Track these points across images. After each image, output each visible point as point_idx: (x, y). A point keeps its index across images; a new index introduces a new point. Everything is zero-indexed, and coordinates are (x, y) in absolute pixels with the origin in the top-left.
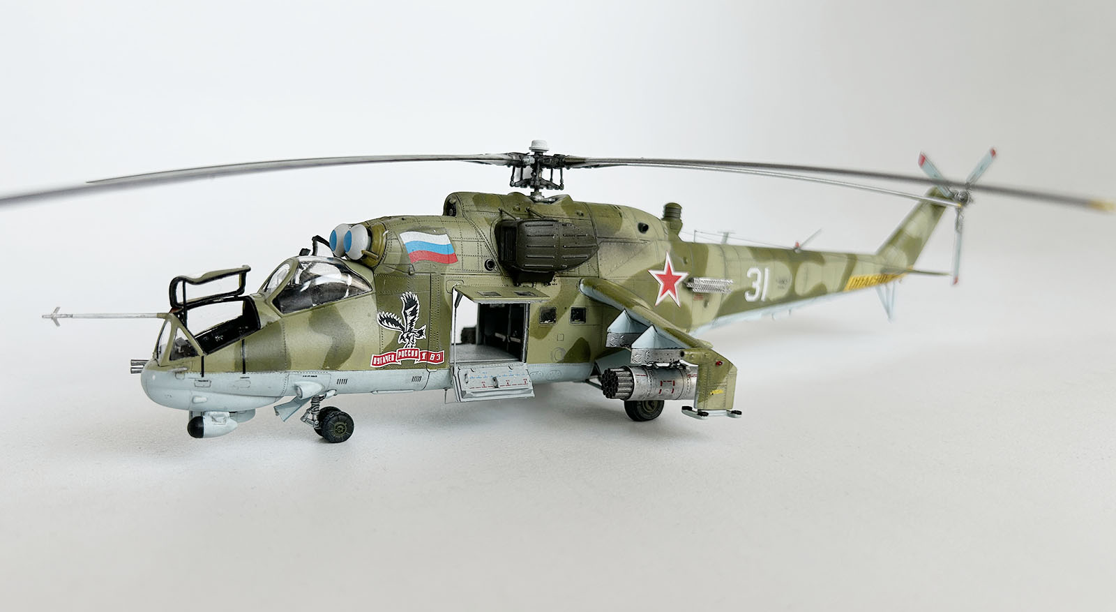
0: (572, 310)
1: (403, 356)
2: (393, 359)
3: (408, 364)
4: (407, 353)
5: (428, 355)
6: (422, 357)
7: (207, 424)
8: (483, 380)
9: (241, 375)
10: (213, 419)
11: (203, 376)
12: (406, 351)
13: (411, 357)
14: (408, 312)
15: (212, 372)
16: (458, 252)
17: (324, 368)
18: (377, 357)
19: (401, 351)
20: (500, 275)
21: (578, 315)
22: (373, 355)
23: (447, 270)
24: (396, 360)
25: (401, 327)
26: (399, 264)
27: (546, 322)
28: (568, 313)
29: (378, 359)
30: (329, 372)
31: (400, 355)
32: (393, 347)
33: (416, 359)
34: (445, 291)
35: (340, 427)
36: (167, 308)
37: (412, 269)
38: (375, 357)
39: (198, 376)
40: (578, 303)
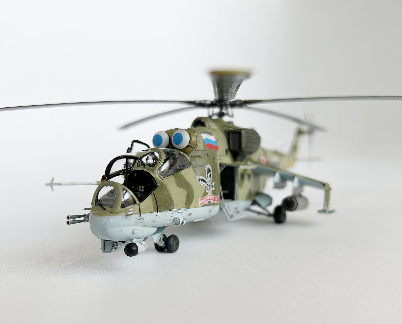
1: (208, 199)
2: (205, 201)
5: (215, 198)
7: (139, 246)
9: (156, 213)
10: (141, 243)
11: (140, 216)
12: (209, 196)
13: (210, 199)
14: (208, 175)
15: (144, 213)
16: (218, 145)
17: (186, 208)
19: (207, 196)
21: (249, 176)
22: (200, 199)
23: (217, 154)
25: (207, 183)
26: (203, 151)
28: (246, 176)
29: (201, 201)
30: (187, 209)
32: (205, 194)
33: (211, 201)
34: (218, 164)
35: (176, 243)
39: (138, 216)
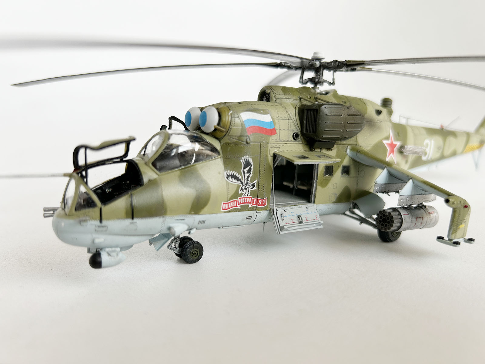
0: (342, 167)
1: (242, 202)
2: (235, 205)
3: (244, 208)
4: (244, 200)
5: (257, 201)
6: (253, 202)
7: (105, 258)
8: (292, 217)
10: (109, 254)
11: (101, 223)
12: (244, 199)
13: (247, 203)
14: (246, 170)
16: (277, 127)
18: (225, 204)
19: (240, 198)
20: (302, 144)
21: (346, 171)
22: (223, 203)
23: (270, 140)
24: (238, 205)
25: (241, 181)
26: (240, 136)
27: (327, 176)
28: (340, 170)
29: (226, 205)
30: (194, 216)
31: (240, 202)
32: (236, 195)
33: (250, 204)
34: (269, 156)
35: (195, 252)
36: (71, 169)
37: (248, 139)
38: (224, 204)
40: (346, 162)
